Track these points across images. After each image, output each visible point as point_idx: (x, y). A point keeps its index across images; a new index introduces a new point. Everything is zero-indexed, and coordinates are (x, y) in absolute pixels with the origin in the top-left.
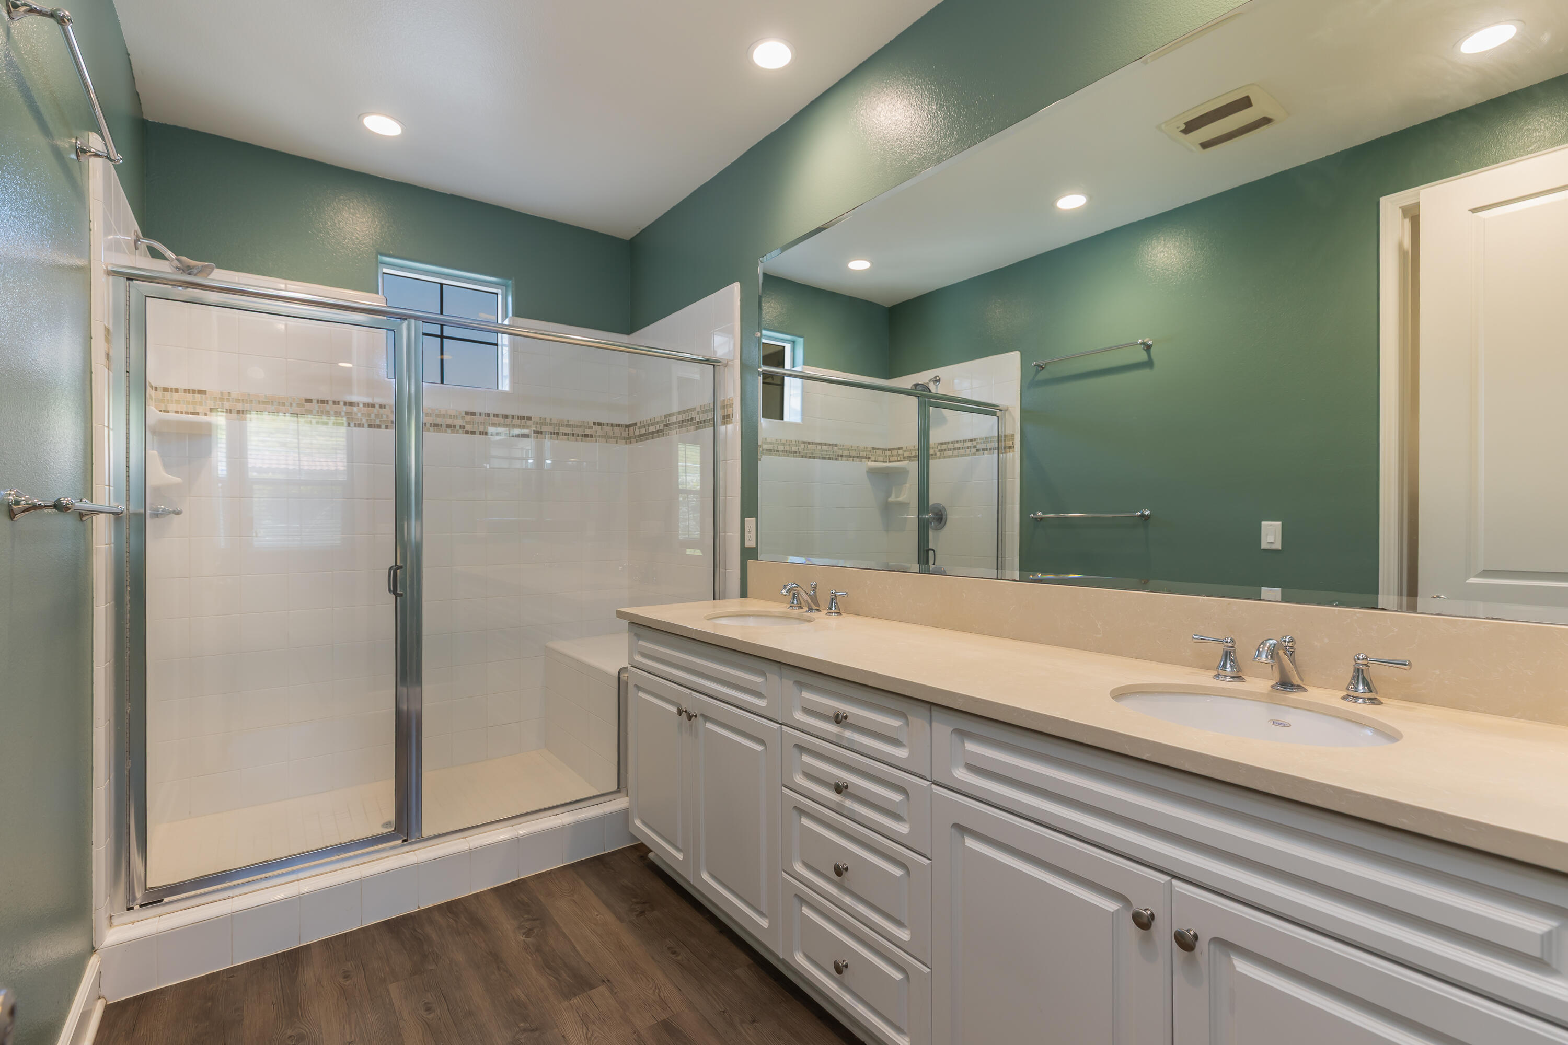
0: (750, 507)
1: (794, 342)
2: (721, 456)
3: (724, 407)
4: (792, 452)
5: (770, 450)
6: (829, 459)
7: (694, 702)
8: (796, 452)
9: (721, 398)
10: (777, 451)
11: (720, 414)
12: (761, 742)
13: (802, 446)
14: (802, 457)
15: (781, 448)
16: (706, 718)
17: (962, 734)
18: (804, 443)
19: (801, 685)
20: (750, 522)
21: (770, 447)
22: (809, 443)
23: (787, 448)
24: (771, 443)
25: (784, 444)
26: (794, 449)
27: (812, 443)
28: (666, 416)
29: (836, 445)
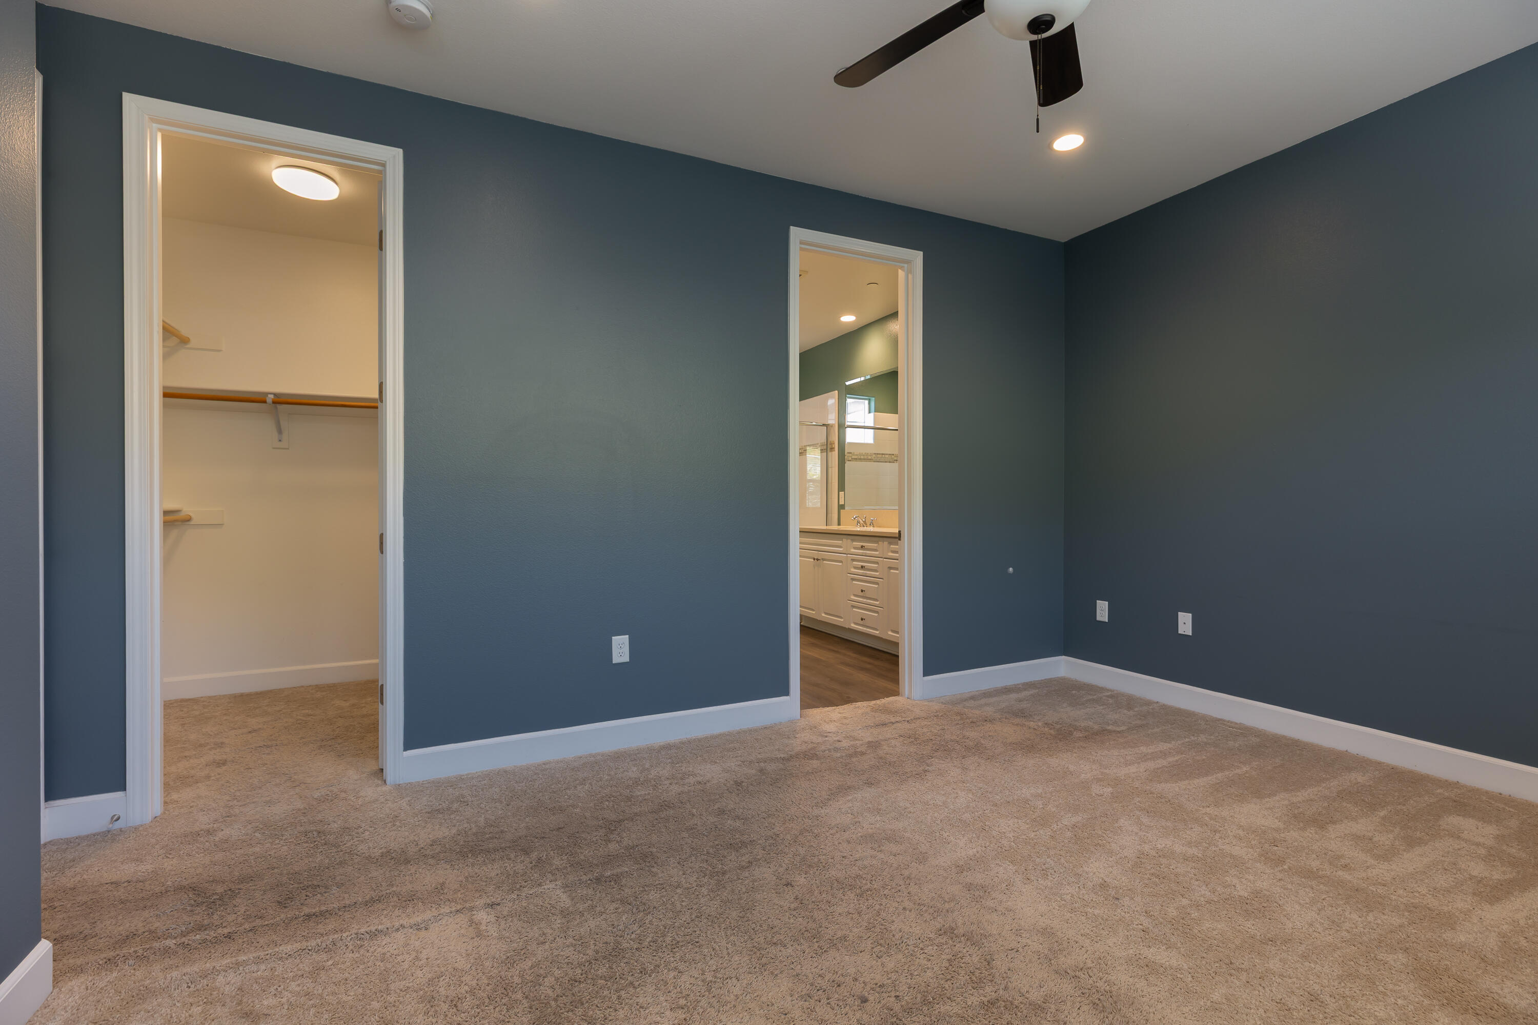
0: (842, 487)
1: (870, 399)
2: (830, 465)
3: (831, 444)
4: (868, 459)
5: (856, 459)
6: (890, 462)
7: (816, 554)
8: (870, 459)
9: (830, 440)
10: (860, 459)
11: (829, 447)
12: (841, 562)
13: (874, 455)
14: (874, 462)
15: (862, 457)
16: (824, 560)
17: (890, 543)
18: (875, 454)
19: (853, 541)
20: (842, 493)
21: (856, 457)
22: (878, 454)
23: (866, 457)
24: (857, 455)
25: (864, 455)
26: (869, 457)
27: (880, 454)
28: (804, 446)
29: (893, 455)
